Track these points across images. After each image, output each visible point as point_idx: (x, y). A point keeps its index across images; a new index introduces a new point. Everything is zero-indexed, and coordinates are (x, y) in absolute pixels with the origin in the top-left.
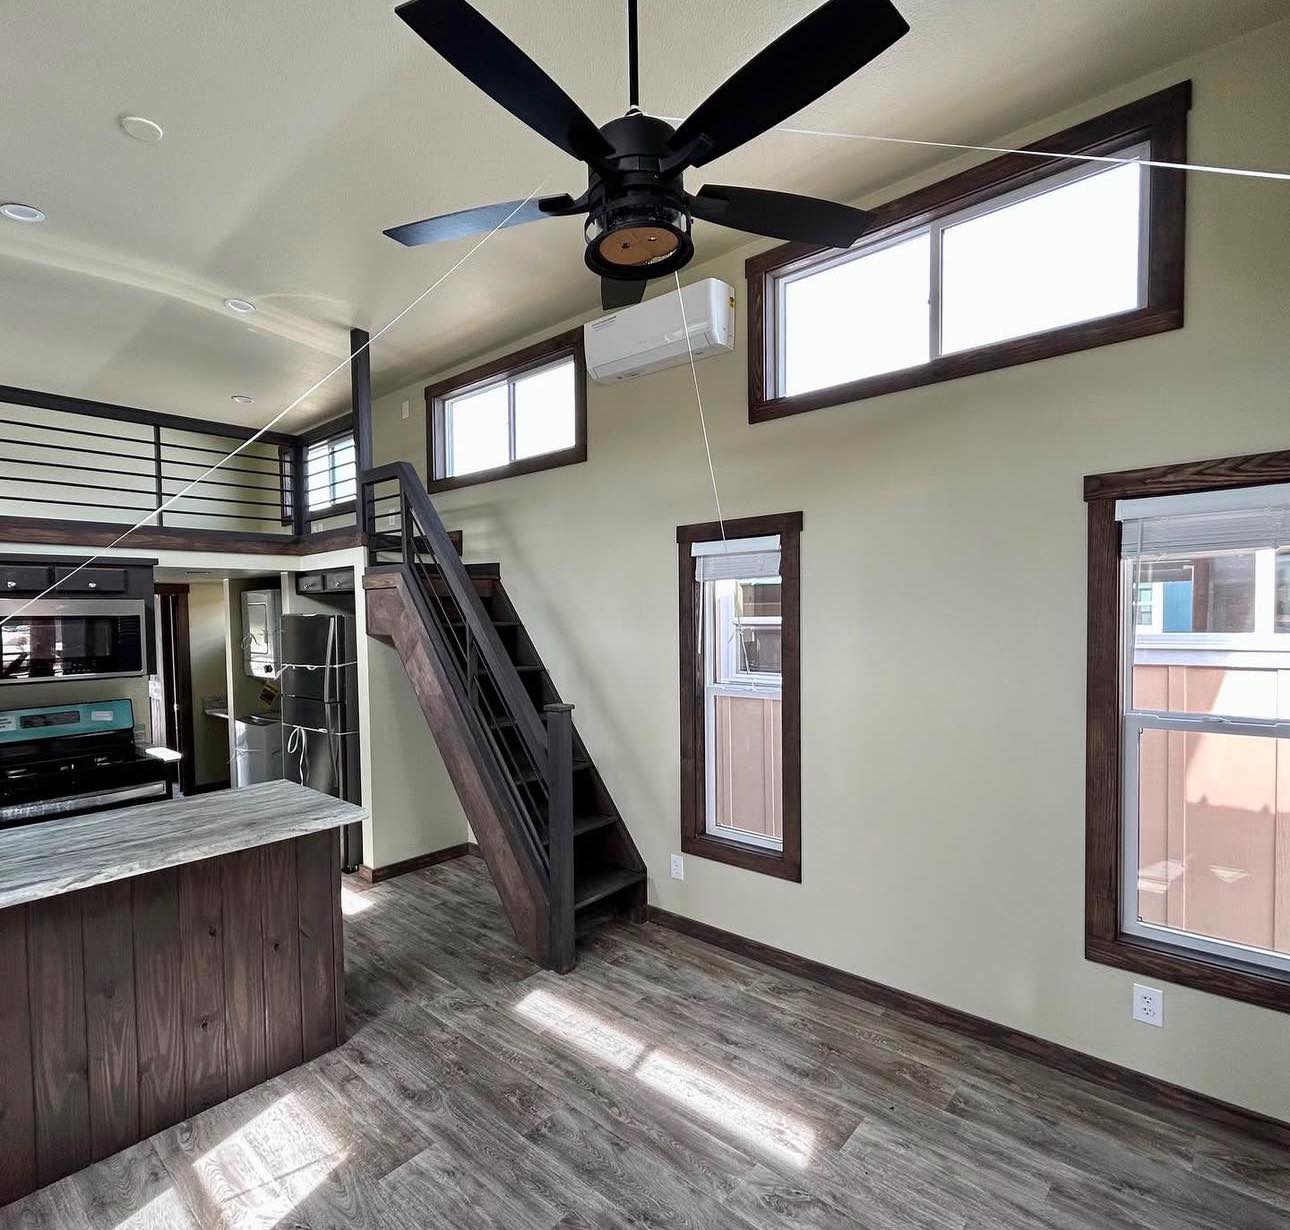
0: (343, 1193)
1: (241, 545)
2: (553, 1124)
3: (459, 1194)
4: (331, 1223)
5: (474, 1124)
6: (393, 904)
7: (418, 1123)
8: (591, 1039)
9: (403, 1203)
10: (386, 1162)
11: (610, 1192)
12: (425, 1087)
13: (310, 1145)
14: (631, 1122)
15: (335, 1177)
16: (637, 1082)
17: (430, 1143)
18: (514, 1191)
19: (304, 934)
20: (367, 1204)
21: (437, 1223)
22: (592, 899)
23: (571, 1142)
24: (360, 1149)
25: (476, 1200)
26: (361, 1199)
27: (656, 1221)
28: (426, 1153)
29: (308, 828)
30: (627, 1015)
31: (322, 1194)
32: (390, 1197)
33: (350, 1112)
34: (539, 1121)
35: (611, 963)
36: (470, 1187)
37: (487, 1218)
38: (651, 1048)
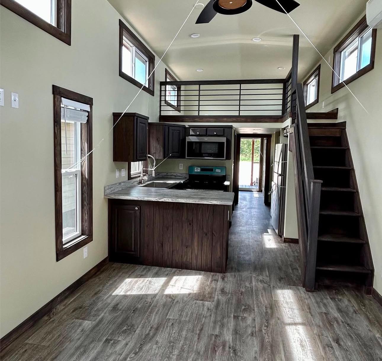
0: (187, 297)
1: (262, 120)
2: (244, 319)
3: (205, 314)
4: (179, 300)
5: (227, 305)
6: (282, 250)
7: (216, 297)
8: (287, 310)
9: (193, 307)
10: (201, 298)
11: (234, 340)
12: (228, 291)
13: (193, 286)
14: (265, 334)
15: (189, 294)
16: (283, 328)
17: (213, 301)
18: (215, 322)
19: (214, 234)
20: (188, 302)
21: (194, 315)
22: (331, 269)
23: (242, 324)
24: (199, 293)
25: (206, 317)
26: (188, 301)
27: (235, 353)
28: (210, 303)
29: (212, 202)
30: (310, 313)
31: (184, 295)
32: (193, 304)
33: (207, 286)
34: (242, 315)
35: (330, 298)
36: (208, 314)
37: (203, 321)
38: (303, 324)
